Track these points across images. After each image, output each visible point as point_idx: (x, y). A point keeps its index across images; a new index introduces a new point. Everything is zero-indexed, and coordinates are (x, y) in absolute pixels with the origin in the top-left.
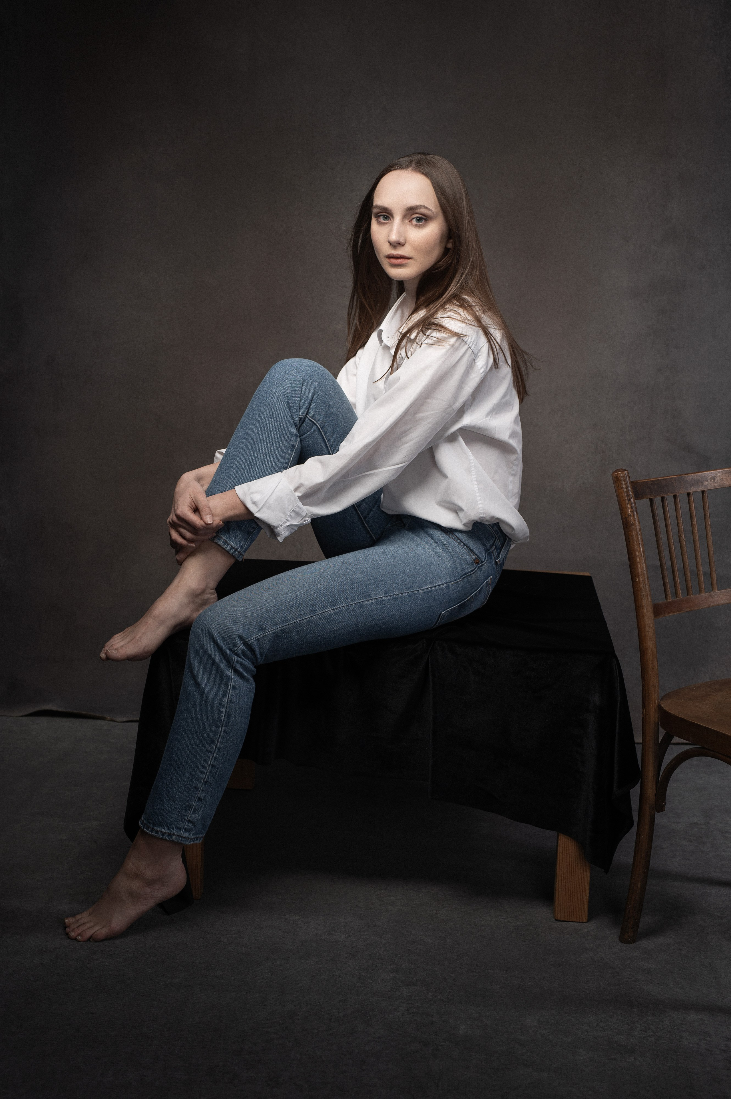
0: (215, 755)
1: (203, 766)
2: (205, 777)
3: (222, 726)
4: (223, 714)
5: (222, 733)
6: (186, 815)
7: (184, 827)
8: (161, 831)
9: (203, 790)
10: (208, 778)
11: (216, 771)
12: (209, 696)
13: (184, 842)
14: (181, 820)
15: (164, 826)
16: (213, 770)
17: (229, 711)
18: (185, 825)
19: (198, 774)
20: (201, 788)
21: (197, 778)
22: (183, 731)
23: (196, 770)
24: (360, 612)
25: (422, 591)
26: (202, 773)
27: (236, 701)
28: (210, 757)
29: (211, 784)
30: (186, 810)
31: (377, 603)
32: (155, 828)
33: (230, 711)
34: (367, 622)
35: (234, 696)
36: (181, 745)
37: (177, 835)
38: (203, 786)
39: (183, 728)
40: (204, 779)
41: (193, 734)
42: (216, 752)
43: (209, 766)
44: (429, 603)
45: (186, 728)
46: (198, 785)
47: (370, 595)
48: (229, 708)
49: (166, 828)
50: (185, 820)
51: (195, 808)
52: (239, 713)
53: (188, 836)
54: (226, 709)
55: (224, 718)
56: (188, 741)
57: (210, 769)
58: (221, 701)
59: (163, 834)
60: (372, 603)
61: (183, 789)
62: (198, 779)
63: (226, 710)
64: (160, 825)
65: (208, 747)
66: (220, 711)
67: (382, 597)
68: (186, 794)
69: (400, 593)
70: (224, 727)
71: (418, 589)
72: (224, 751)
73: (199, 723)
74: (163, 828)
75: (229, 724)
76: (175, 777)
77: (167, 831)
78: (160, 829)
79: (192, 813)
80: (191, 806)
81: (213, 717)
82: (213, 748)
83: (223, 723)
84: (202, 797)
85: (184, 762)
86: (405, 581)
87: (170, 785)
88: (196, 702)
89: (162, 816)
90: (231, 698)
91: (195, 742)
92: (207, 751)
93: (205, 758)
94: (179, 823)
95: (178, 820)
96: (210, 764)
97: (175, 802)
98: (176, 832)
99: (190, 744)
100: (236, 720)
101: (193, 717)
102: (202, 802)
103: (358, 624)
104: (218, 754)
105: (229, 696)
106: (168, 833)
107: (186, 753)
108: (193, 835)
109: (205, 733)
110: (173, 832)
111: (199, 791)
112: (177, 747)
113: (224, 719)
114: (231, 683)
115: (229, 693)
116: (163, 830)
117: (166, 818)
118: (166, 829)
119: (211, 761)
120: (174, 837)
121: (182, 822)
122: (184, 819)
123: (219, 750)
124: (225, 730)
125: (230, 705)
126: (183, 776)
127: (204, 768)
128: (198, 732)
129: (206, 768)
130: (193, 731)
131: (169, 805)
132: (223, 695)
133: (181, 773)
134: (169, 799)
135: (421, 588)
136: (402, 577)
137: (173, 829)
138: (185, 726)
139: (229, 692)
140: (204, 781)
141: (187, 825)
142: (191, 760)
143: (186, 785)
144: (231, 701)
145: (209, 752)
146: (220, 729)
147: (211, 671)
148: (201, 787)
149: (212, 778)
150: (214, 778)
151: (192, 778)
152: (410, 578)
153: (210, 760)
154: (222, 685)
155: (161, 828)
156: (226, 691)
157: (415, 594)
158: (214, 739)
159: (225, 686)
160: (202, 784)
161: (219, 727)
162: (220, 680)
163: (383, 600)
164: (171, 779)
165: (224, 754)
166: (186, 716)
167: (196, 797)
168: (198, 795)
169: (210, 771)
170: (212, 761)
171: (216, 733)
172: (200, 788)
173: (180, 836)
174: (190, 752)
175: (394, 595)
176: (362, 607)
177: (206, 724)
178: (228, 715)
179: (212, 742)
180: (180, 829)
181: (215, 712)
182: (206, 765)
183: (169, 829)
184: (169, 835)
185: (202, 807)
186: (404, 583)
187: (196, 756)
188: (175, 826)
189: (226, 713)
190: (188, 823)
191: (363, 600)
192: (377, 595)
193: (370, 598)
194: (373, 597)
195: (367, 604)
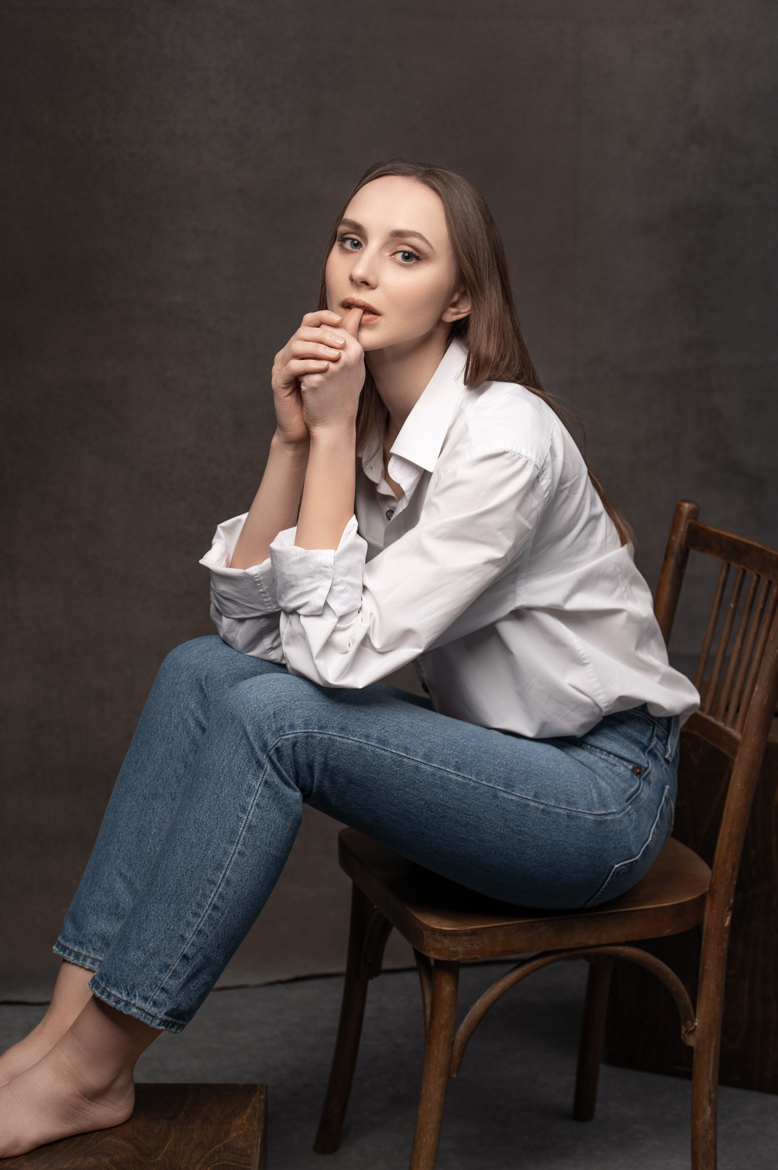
0: (220, 889)
1: (199, 905)
2: (200, 923)
3: (238, 843)
4: (242, 823)
5: (236, 855)
6: (160, 979)
7: (153, 997)
8: (115, 996)
9: (192, 944)
10: (204, 925)
11: (220, 917)
12: (225, 788)
13: (149, 1023)
14: (151, 985)
15: (121, 989)
16: (214, 914)
17: (251, 821)
18: (155, 995)
19: (189, 915)
20: (190, 940)
21: (186, 922)
22: (179, 840)
23: (188, 908)
24: (492, 804)
25: (591, 817)
26: (196, 915)
27: (267, 807)
28: (211, 892)
29: (207, 936)
30: (161, 971)
31: (519, 805)
32: (108, 989)
33: (254, 820)
34: (496, 824)
35: (264, 797)
36: (171, 862)
37: (140, 1009)
38: (194, 937)
39: (179, 834)
40: (198, 925)
41: (192, 846)
42: (223, 885)
43: (210, 905)
44: (597, 842)
45: (184, 834)
46: (187, 935)
47: (513, 786)
48: (253, 814)
49: (124, 992)
50: (157, 986)
51: (175, 970)
52: (267, 828)
53: (157, 1014)
54: (248, 815)
55: (243, 830)
56: (182, 856)
57: (209, 911)
58: (242, 800)
59: (118, 1001)
60: (512, 800)
61: (161, 936)
62: (188, 924)
63: (247, 818)
64: (116, 986)
65: (211, 875)
66: (237, 816)
67: (529, 800)
68: (166, 944)
69: (557, 806)
70: (241, 845)
71: (586, 811)
72: (236, 887)
73: (203, 830)
74: (120, 992)
75: (249, 841)
76: (153, 913)
77: (125, 998)
78: (114, 992)
79: (170, 978)
80: (169, 965)
81: (225, 825)
82: (219, 877)
83: (240, 838)
84: (190, 954)
85: (172, 891)
86: (569, 790)
87: (143, 923)
88: (204, 794)
89: (122, 971)
90: (258, 799)
91: (192, 860)
92: (208, 880)
93: (204, 891)
94: (146, 990)
95: (145, 983)
96: (211, 903)
97: (145, 954)
98: (138, 1001)
99: (184, 863)
100: (262, 839)
101: (196, 819)
102: (188, 962)
103: (482, 820)
104: (225, 890)
105: (256, 796)
106: (126, 1001)
107: (176, 877)
108: (166, 1014)
109: (209, 849)
110: (133, 1002)
111: (187, 945)
112: (165, 864)
113: (242, 832)
114: (264, 775)
115: (257, 791)
116: (119, 995)
117: (128, 977)
118: (124, 995)
119: (213, 899)
120: (134, 1010)
121: (152, 989)
122: (155, 984)
123: (228, 883)
124: (240, 851)
125: (255, 810)
126: (166, 913)
127: (200, 908)
128: (199, 845)
129: (204, 908)
130: (192, 842)
131: (136, 957)
132: (248, 792)
133: (164, 907)
134: (139, 947)
135: (591, 810)
136: (567, 781)
137: (135, 996)
138: (182, 832)
139: (258, 789)
140: (197, 928)
141: (158, 996)
142: (182, 889)
143: (168, 929)
144: (258, 805)
145: (213, 882)
146: (234, 847)
147: (236, 748)
148: (192, 938)
149: (212, 928)
150: (214, 928)
151: (179, 920)
152: (579, 787)
153: (212, 896)
154: (249, 775)
155: (117, 991)
156: (254, 787)
157: (578, 818)
158: (223, 863)
159: (253, 778)
160: (194, 934)
161: (232, 843)
162: (247, 766)
163: (529, 805)
164: (148, 914)
165: (236, 892)
166: (187, 815)
167: (180, 954)
168: (184, 950)
169: (209, 915)
170: (215, 899)
171: (226, 853)
172: (188, 939)
173: (144, 1011)
174: (182, 875)
175: (546, 805)
176: (495, 796)
177: (213, 834)
178: (250, 827)
179: (219, 867)
180: (146, 999)
181: (231, 816)
182: (204, 903)
183: (128, 995)
184: (127, 1004)
185: (186, 970)
186: (566, 792)
187: (191, 885)
188: (139, 993)
189: (246, 822)
190: (161, 992)
191: (501, 789)
192: (524, 793)
193: (513, 791)
194: (516, 791)
195: (504, 798)
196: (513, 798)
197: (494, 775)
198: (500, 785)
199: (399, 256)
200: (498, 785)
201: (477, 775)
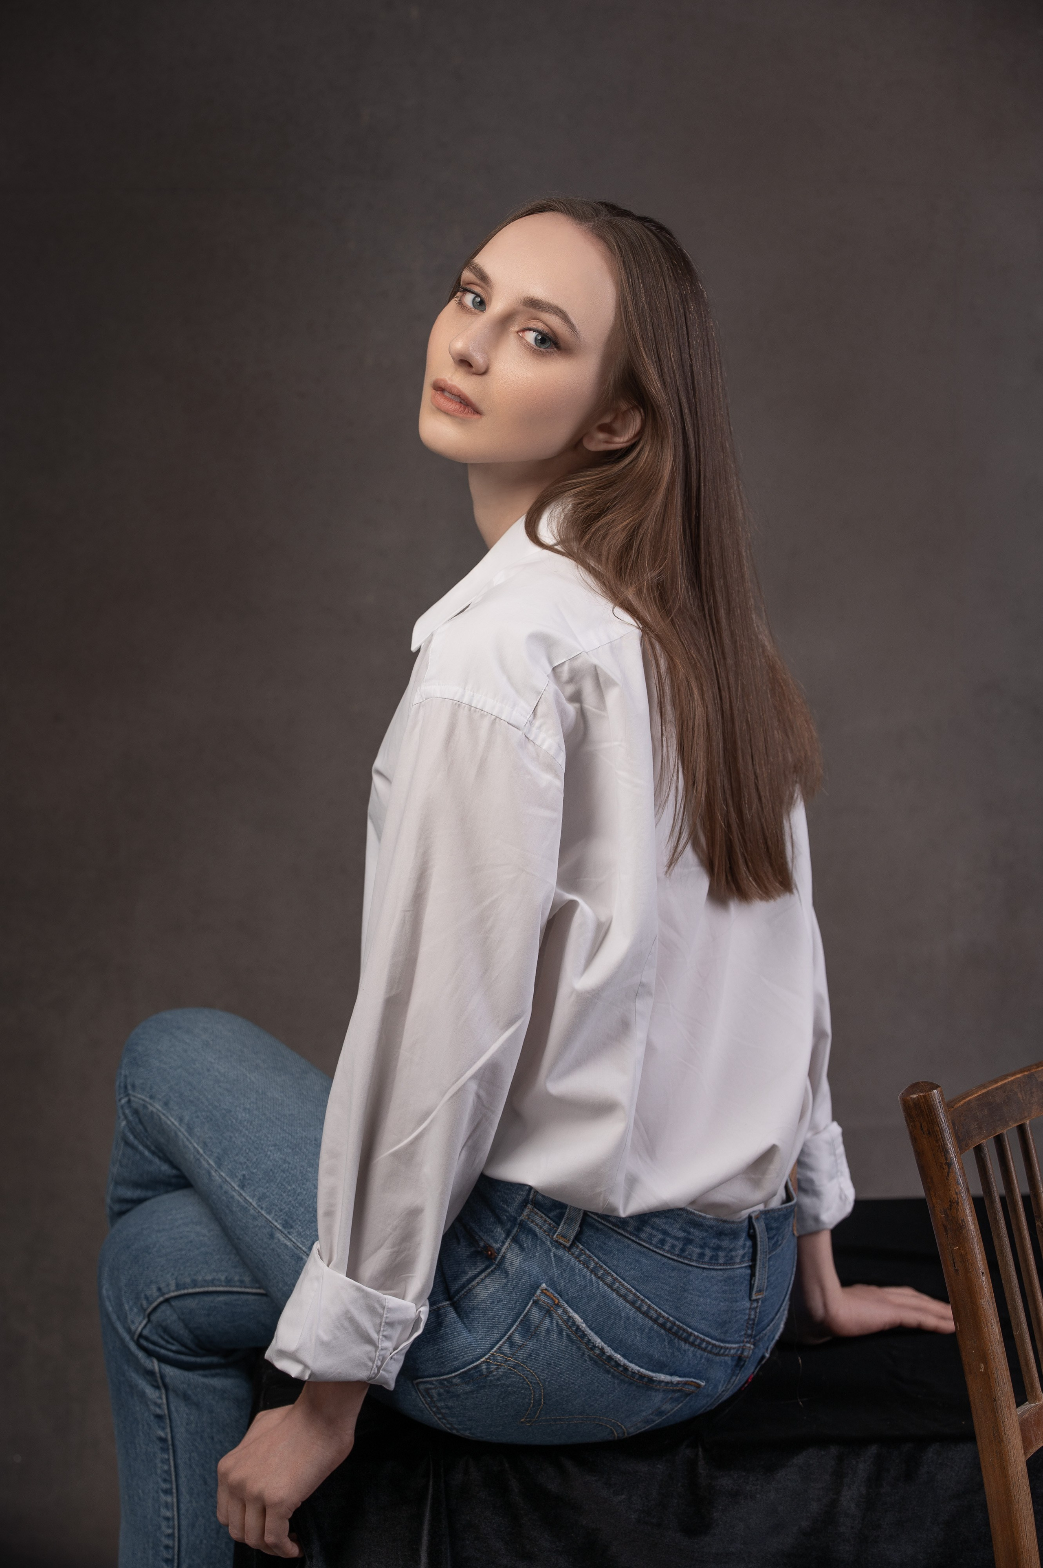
176: (272, 1236)
191: (278, 1226)
192: (300, 1240)
193: (289, 1233)
194: (293, 1235)
195: (279, 1240)
196: (288, 1243)
197: (277, 1205)
198: (279, 1221)
199: (531, 337)
200: (276, 1221)
201: (260, 1199)
